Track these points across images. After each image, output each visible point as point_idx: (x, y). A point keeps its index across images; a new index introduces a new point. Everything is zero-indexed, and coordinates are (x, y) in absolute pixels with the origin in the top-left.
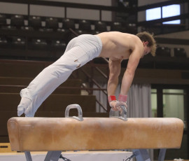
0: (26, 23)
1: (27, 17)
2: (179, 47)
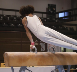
1: (15, 16)
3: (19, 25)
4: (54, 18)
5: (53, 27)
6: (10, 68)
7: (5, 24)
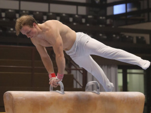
1: (18, 11)
2: (140, 36)
4: (102, 16)
5: (101, 35)
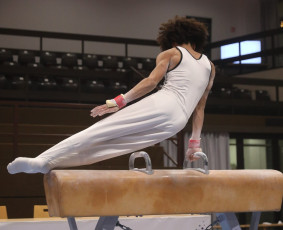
0: (80, 62)
1: (80, 56)
2: (261, 89)
3: (95, 82)
6: (66, 220)
7: (46, 80)
